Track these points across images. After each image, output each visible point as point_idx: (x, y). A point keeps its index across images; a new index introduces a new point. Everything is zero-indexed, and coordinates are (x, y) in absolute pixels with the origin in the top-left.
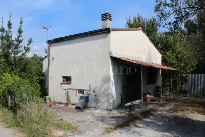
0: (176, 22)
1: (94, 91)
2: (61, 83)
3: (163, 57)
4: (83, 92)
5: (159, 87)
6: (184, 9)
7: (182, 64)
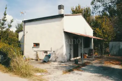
0: (103, 11)
1: (54, 52)
2: (33, 47)
3: (94, 32)
4: (47, 52)
5: (91, 50)
6: (109, 3)
7: (106, 36)
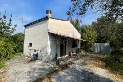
2: (29, 46)
3: (81, 36)
7: (90, 39)
